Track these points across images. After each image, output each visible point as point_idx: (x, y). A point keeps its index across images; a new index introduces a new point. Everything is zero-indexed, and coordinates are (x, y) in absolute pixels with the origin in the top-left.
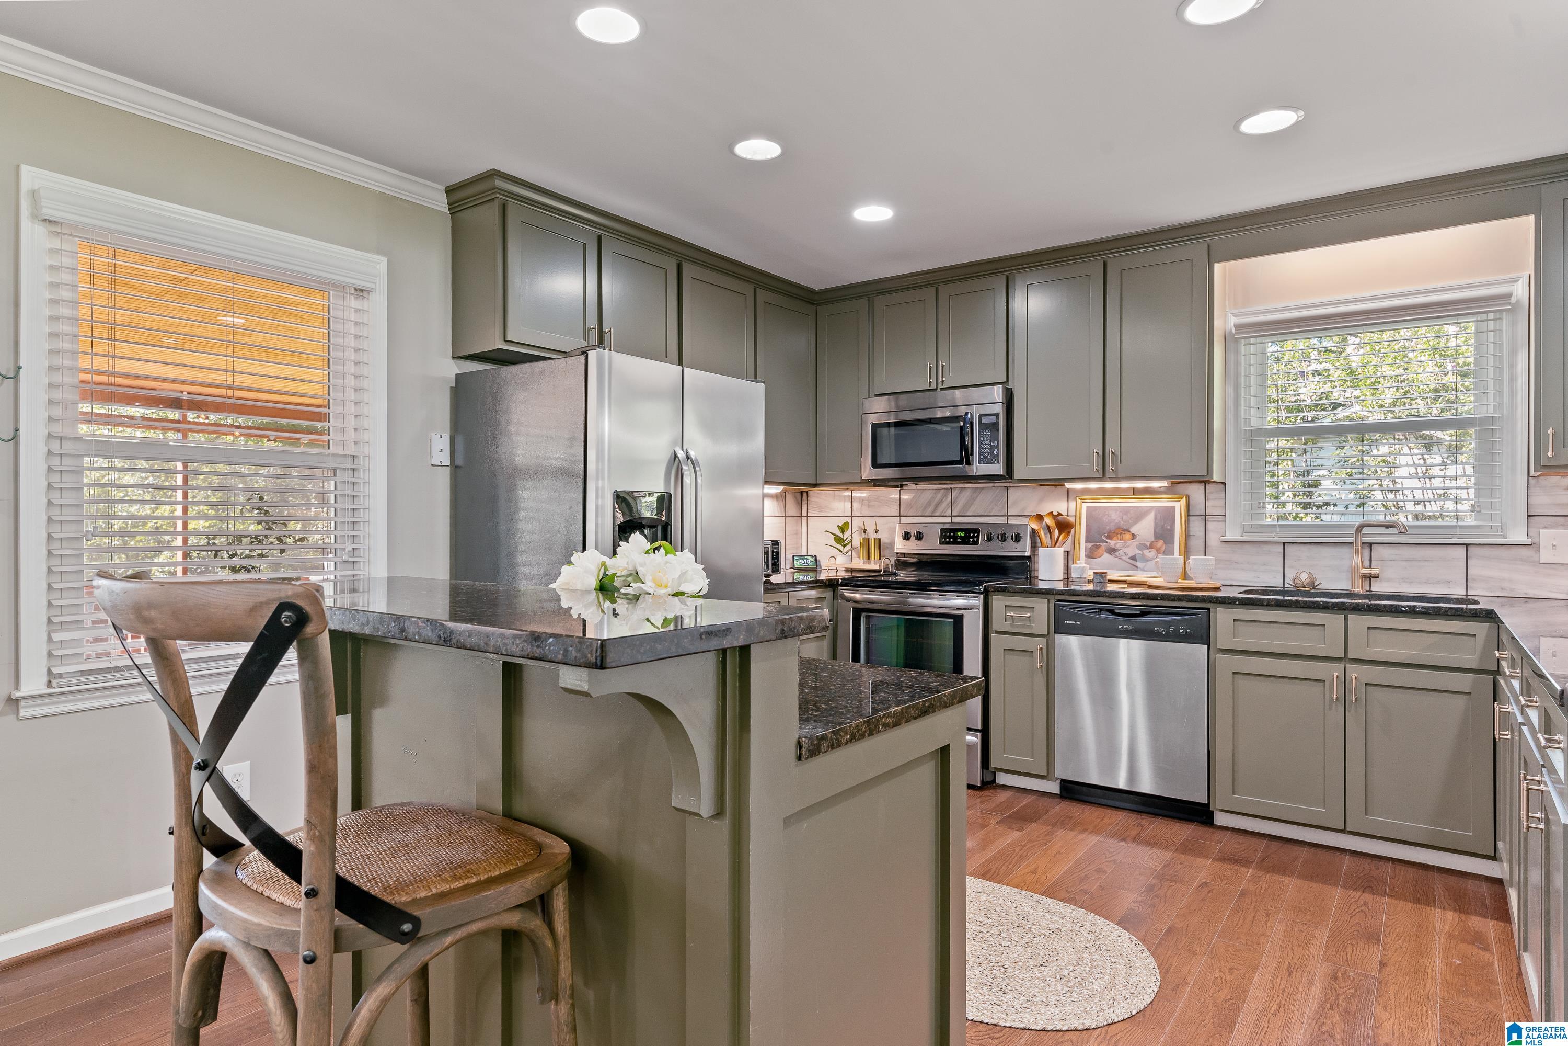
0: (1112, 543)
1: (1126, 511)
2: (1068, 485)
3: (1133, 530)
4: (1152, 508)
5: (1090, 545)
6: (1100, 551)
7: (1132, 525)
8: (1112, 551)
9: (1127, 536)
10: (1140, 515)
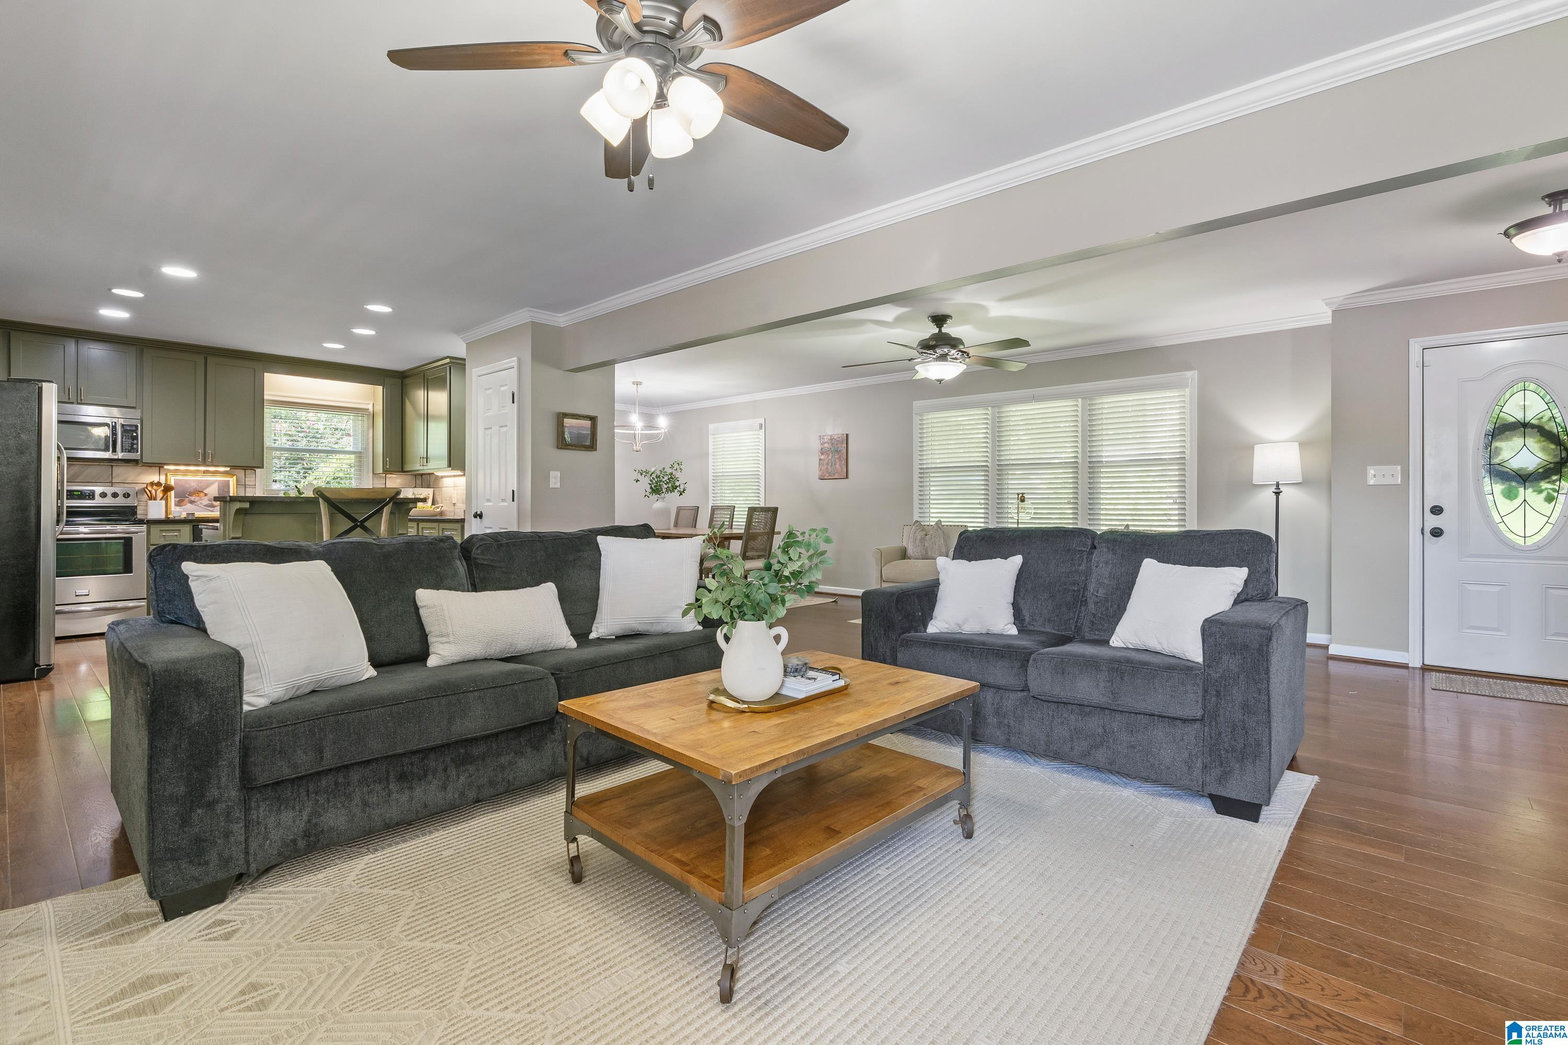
0: (192, 498)
1: (201, 482)
2: (166, 467)
3: (205, 491)
4: (216, 481)
5: (177, 499)
6: (185, 502)
7: (205, 489)
8: (192, 502)
9: (202, 494)
10: (209, 484)
